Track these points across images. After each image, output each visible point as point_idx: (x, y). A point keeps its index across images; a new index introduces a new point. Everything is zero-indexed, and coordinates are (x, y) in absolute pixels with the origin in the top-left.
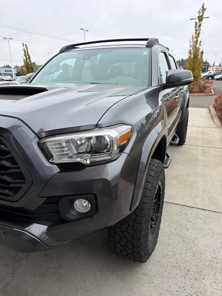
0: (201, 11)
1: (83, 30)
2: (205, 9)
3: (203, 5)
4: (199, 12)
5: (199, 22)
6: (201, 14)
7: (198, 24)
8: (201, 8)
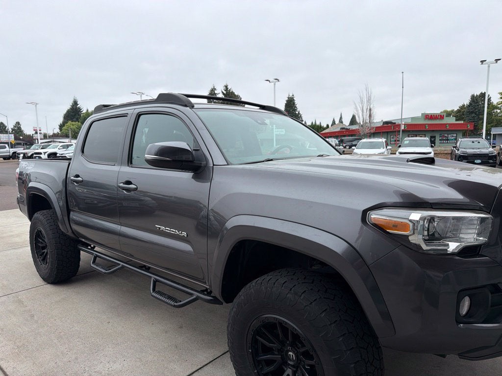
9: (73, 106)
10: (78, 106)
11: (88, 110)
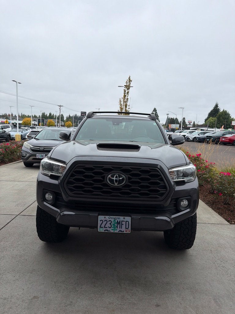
0: (128, 81)
1: (16, 82)
2: (131, 81)
3: (129, 77)
4: (127, 83)
5: (127, 90)
6: (128, 84)
7: (127, 92)
8: (128, 80)
9: (215, 108)
10: (218, 108)
11: (224, 110)
